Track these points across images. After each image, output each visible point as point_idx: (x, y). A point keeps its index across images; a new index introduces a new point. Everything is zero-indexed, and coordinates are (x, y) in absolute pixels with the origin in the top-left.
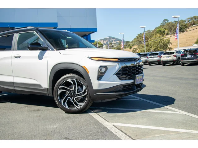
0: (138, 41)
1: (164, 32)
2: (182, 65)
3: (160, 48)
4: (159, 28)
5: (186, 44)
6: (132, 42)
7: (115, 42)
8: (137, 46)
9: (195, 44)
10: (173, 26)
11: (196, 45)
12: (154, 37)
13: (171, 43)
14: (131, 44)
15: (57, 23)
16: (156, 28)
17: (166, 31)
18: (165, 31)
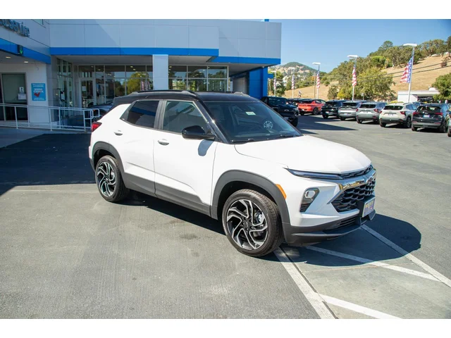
0: (341, 74)
1: (383, 62)
2: (413, 130)
3: (376, 90)
4: (376, 55)
5: (418, 85)
6: (330, 74)
7: (302, 72)
8: (338, 82)
9: (432, 87)
10: (399, 54)
11: (434, 89)
12: (367, 70)
13: (394, 83)
14: (329, 77)
15: (217, 51)
16: (371, 54)
17: (387, 61)
18: (385, 60)
